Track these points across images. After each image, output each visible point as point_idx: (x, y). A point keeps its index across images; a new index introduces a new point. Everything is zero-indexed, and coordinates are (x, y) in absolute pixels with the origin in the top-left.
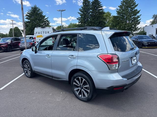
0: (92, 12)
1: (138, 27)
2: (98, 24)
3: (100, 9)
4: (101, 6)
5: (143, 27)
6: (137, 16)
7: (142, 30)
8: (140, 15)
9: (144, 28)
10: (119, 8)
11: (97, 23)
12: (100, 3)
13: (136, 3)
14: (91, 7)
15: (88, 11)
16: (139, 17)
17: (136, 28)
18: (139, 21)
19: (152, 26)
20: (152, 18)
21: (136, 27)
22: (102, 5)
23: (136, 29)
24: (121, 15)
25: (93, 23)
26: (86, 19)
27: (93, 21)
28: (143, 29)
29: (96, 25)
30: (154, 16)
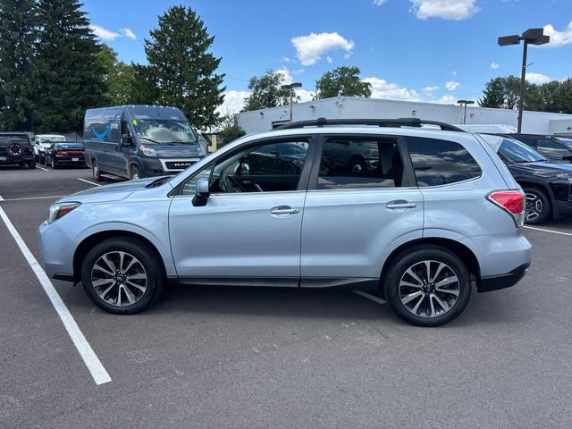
0: (45, 37)
1: (218, 114)
2: (77, 87)
3: (77, 27)
4: (84, 19)
5: (235, 115)
6: (214, 77)
7: (232, 125)
8: (222, 76)
9: (236, 117)
10: (153, 40)
11: (74, 83)
12: (79, 6)
13: (207, 32)
14: (37, 14)
15: (25, 30)
16: (221, 82)
17: (212, 115)
18: (221, 95)
19: (262, 114)
20: (250, 87)
21: (215, 112)
22: (85, 16)
23: (213, 120)
24: (162, 65)
25: (54, 83)
26: (16, 60)
27: (54, 73)
28: (235, 121)
29: (67, 90)
30: (253, 82)
